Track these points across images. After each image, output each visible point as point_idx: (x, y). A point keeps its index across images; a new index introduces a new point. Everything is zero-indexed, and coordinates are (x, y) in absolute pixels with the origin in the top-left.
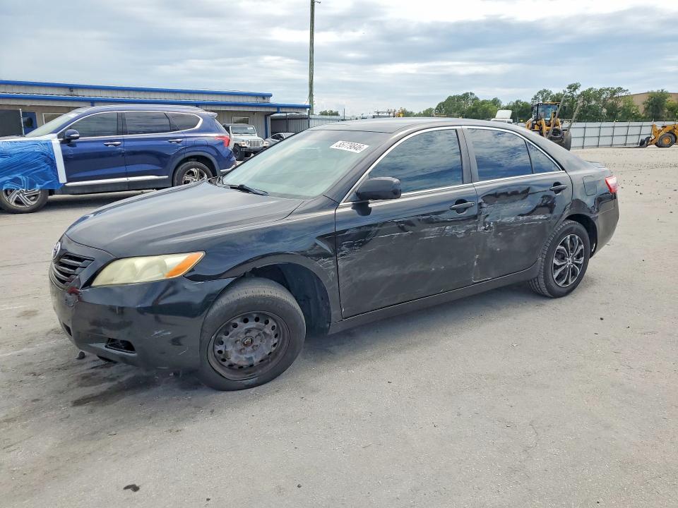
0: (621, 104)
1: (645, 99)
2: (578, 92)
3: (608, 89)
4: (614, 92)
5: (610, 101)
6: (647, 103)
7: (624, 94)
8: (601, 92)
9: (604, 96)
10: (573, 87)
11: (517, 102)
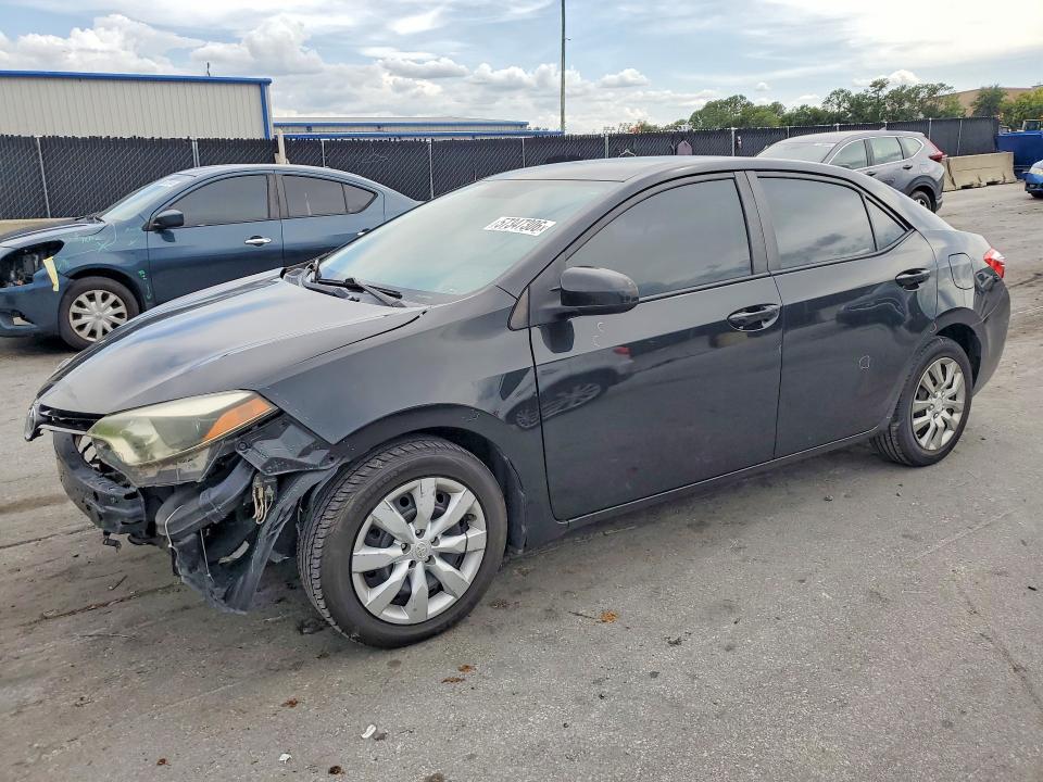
0: (942, 107)
1: (974, 98)
2: (885, 92)
3: (927, 86)
4: (934, 90)
5: (928, 103)
6: (976, 104)
7: (947, 93)
8: (917, 90)
9: (921, 95)
10: (880, 85)
11: (802, 108)
